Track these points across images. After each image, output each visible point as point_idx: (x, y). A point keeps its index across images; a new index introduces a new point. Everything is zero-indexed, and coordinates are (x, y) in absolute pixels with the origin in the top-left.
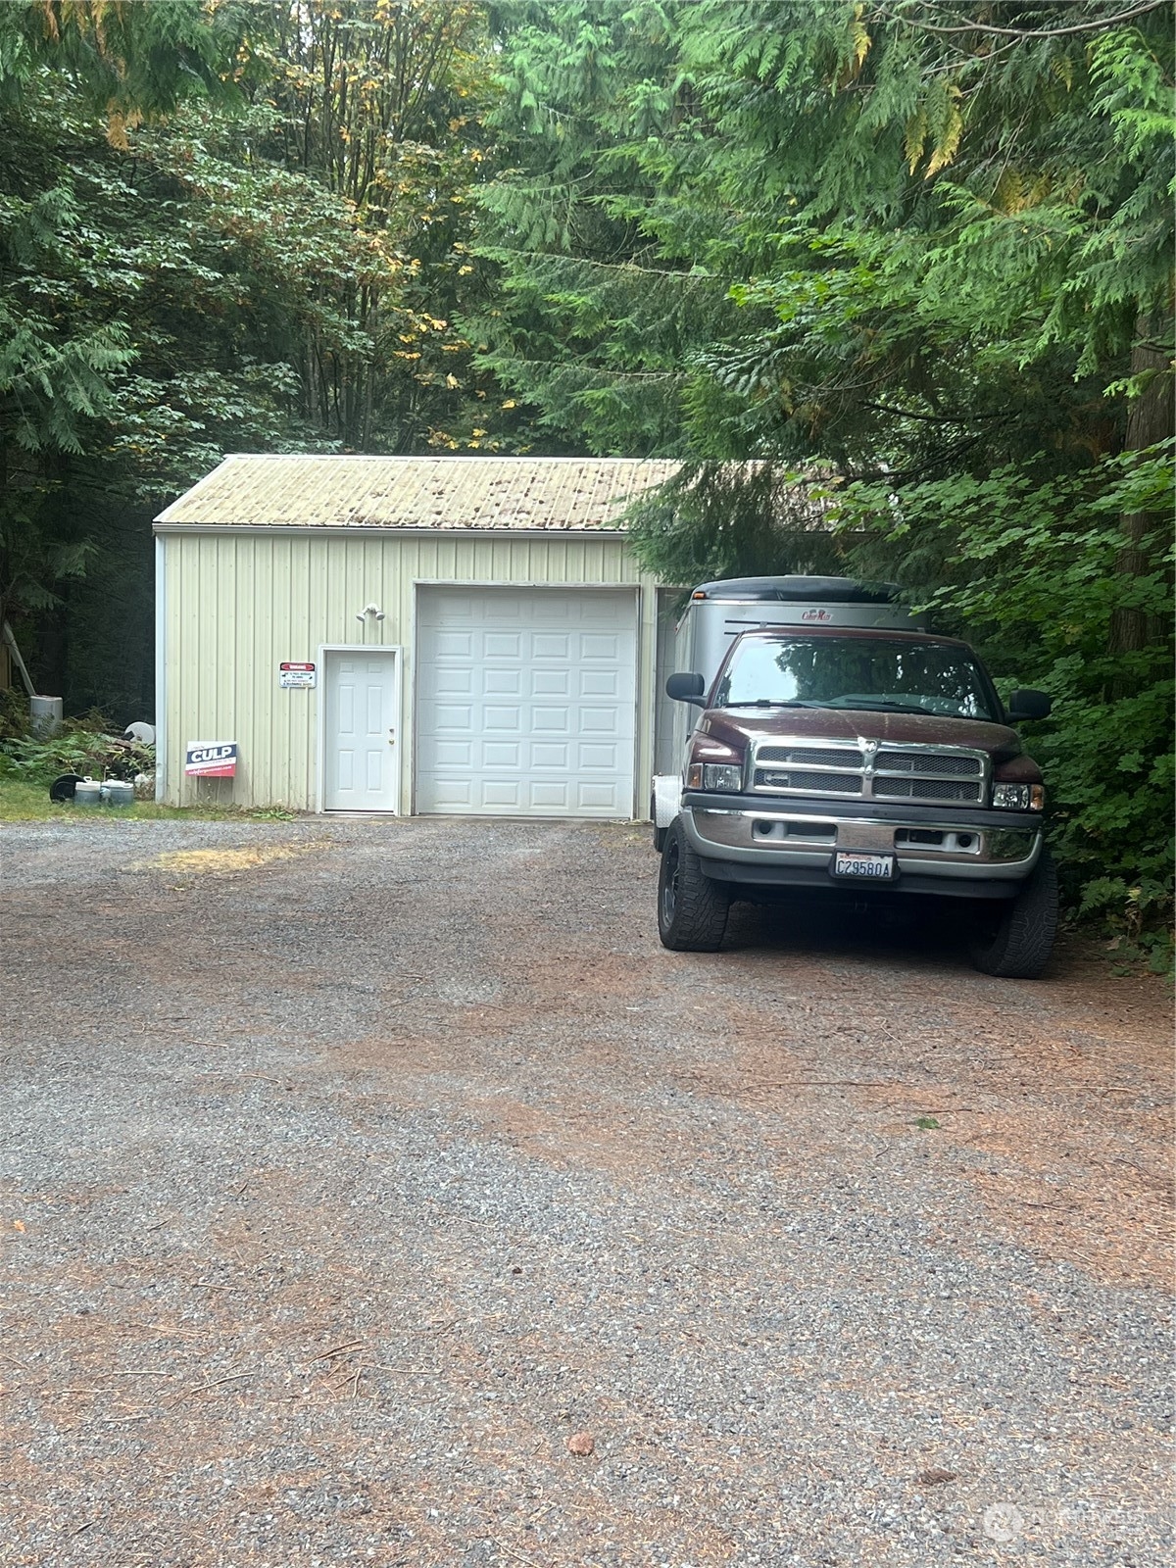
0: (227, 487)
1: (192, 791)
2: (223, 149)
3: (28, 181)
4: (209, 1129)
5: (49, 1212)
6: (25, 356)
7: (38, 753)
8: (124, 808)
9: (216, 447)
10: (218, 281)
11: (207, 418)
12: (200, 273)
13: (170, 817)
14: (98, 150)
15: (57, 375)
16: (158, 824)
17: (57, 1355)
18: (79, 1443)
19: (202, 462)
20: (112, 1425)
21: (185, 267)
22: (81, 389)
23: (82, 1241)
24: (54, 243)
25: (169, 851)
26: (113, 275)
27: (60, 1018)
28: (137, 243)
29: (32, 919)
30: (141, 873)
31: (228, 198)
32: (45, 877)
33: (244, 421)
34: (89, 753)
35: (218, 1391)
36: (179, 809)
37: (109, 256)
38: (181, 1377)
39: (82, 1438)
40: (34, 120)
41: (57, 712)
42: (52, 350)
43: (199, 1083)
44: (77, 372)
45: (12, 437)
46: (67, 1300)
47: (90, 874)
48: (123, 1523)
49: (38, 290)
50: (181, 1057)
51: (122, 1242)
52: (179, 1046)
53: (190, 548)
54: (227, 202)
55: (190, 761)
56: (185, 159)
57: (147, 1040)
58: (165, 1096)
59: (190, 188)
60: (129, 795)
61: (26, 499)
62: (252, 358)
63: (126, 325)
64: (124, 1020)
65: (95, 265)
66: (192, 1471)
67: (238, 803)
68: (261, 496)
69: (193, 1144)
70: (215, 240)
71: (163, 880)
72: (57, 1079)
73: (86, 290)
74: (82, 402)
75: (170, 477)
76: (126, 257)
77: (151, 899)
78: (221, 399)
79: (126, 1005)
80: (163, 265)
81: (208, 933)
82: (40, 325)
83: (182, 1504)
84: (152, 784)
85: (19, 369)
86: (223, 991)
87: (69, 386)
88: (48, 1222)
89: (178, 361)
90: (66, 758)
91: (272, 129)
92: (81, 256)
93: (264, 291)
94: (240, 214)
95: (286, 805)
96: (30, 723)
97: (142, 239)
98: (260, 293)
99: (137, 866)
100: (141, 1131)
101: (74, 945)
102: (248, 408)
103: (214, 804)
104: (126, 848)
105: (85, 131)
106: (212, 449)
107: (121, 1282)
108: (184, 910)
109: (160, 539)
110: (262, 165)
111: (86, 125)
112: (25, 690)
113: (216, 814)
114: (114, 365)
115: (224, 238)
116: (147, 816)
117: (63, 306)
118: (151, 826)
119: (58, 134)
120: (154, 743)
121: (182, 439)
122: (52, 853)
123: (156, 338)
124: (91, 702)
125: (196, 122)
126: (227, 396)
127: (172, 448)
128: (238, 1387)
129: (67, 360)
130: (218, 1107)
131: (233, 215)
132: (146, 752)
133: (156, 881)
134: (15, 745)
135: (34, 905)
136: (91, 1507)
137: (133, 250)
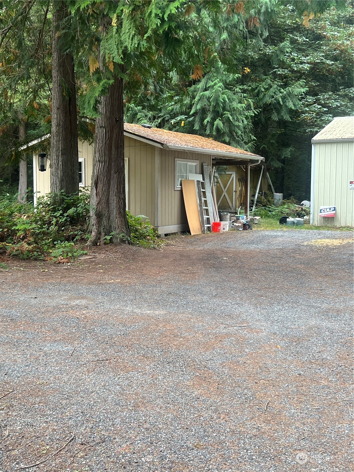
0: (334, 128)
1: (321, 221)
2: (335, 23)
3: (276, 40)
4: (333, 324)
5: (287, 344)
6: (275, 93)
7: (275, 210)
8: (301, 226)
9: (331, 116)
10: (333, 64)
11: (328, 107)
12: (327, 62)
13: (315, 229)
14: (298, 28)
15: (284, 98)
16: (311, 231)
17: (292, 386)
18: (301, 413)
19: (326, 121)
20: (310, 409)
21: (323, 61)
22: (291, 101)
23: (298, 353)
24: (284, 58)
25: (315, 239)
26: (301, 66)
27: (286, 287)
28: (308, 55)
29: (276, 258)
30: (307, 246)
31: (337, 38)
32: (279, 246)
33: (339, 107)
34: (290, 210)
35: (341, 403)
36: (317, 227)
37: (300, 60)
38: (330, 398)
39: (301, 412)
40: (279, 22)
41: (281, 198)
42: (282, 90)
43: (329, 309)
44: (290, 96)
45: (270, 117)
46: (294, 370)
47: (292, 246)
48: (315, 439)
49: (279, 73)
50: (323, 301)
51: (309, 355)
52: (322, 298)
53: (323, 147)
54: (336, 39)
55: (321, 212)
56: (323, 28)
57: (312, 296)
58: (319, 312)
59: (325, 37)
60: (302, 222)
61: (273, 135)
62: (343, 87)
63: (305, 81)
64: (305, 289)
65: (296, 64)
66: (335, 426)
67: (335, 225)
68: (345, 130)
69: (328, 328)
70: (332, 52)
71: (313, 248)
72: (287, 305)
73: (293, 71)
74: (291, 105)
75: (316, 126)
76: (305, 60)
77: (310, 253)
78: (333, 101)
79: (305, 285)
80: (316, 61)
81: (329, 264)
82: (279, 83)
83: (333, 436)
84: (309, 219)
85: (273, 97)
86: (335, 282)
87: (287, 101)
88: (287, 347)
89: (320, 90)
90: (284, 211)
91: (351, 15)
92: (291, 61)
93: (347, 66)
94: (340, 43)
95: (350, 226)
96: (273, 201)
97: (310, 54)
98: (346, 67)
99: (305, 243)
100: (312, 322)
101: (289, 266)
102: (341, 103)
103: (328, 225)
104: (302, 238)
105: (294, 23)
106: (330, 116)
107: (310, 367)
108: (321, 257)
109: (313, 145)
110: (347, 26)
111: (294, 21)
112: (272, 191)
113: (329, 228)
114: (300, 93)
115: (335, 51)
116: (308, 229)
117: (286, 77)
118: (309, 232)
119: (285, 25)
120: (310, 207)
121: (320, 114)
122: (281, 239)
123: (313, 84)
124: (290, 195)
125: (327, 16)
126: (335, 99)
127: (317, 117)
128: (348, 403)
129: (287, 93)
130: (336, 317)
131: (338, 43)
132: (307, 209)
133: (311, 248)
134: (269, 208)
135: (276, 254)
136: (305, 432)
137: (307, 58)
